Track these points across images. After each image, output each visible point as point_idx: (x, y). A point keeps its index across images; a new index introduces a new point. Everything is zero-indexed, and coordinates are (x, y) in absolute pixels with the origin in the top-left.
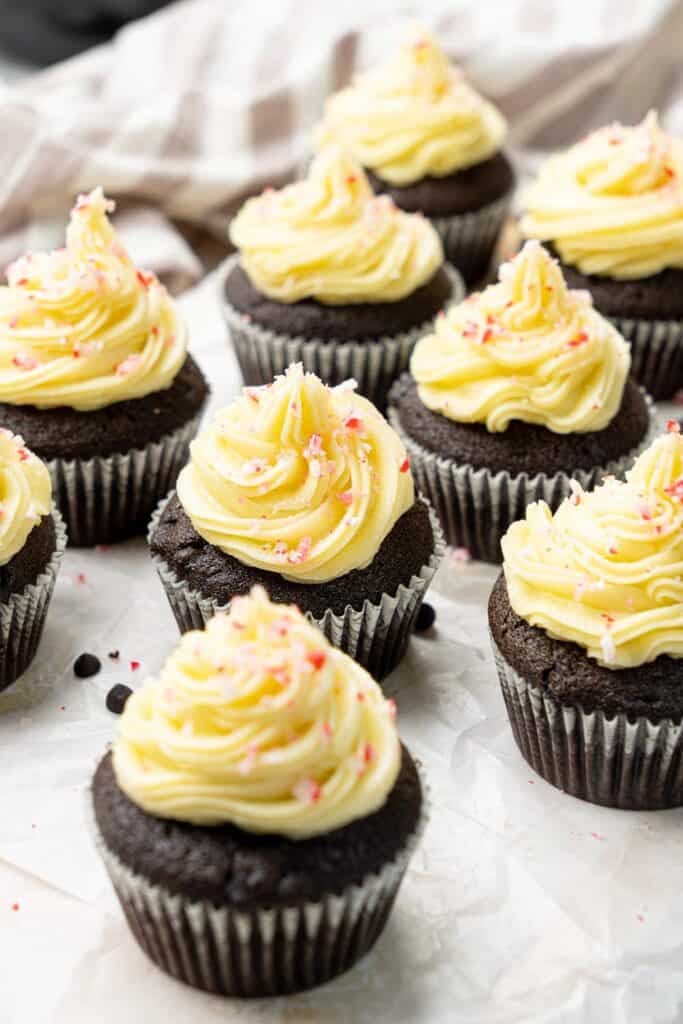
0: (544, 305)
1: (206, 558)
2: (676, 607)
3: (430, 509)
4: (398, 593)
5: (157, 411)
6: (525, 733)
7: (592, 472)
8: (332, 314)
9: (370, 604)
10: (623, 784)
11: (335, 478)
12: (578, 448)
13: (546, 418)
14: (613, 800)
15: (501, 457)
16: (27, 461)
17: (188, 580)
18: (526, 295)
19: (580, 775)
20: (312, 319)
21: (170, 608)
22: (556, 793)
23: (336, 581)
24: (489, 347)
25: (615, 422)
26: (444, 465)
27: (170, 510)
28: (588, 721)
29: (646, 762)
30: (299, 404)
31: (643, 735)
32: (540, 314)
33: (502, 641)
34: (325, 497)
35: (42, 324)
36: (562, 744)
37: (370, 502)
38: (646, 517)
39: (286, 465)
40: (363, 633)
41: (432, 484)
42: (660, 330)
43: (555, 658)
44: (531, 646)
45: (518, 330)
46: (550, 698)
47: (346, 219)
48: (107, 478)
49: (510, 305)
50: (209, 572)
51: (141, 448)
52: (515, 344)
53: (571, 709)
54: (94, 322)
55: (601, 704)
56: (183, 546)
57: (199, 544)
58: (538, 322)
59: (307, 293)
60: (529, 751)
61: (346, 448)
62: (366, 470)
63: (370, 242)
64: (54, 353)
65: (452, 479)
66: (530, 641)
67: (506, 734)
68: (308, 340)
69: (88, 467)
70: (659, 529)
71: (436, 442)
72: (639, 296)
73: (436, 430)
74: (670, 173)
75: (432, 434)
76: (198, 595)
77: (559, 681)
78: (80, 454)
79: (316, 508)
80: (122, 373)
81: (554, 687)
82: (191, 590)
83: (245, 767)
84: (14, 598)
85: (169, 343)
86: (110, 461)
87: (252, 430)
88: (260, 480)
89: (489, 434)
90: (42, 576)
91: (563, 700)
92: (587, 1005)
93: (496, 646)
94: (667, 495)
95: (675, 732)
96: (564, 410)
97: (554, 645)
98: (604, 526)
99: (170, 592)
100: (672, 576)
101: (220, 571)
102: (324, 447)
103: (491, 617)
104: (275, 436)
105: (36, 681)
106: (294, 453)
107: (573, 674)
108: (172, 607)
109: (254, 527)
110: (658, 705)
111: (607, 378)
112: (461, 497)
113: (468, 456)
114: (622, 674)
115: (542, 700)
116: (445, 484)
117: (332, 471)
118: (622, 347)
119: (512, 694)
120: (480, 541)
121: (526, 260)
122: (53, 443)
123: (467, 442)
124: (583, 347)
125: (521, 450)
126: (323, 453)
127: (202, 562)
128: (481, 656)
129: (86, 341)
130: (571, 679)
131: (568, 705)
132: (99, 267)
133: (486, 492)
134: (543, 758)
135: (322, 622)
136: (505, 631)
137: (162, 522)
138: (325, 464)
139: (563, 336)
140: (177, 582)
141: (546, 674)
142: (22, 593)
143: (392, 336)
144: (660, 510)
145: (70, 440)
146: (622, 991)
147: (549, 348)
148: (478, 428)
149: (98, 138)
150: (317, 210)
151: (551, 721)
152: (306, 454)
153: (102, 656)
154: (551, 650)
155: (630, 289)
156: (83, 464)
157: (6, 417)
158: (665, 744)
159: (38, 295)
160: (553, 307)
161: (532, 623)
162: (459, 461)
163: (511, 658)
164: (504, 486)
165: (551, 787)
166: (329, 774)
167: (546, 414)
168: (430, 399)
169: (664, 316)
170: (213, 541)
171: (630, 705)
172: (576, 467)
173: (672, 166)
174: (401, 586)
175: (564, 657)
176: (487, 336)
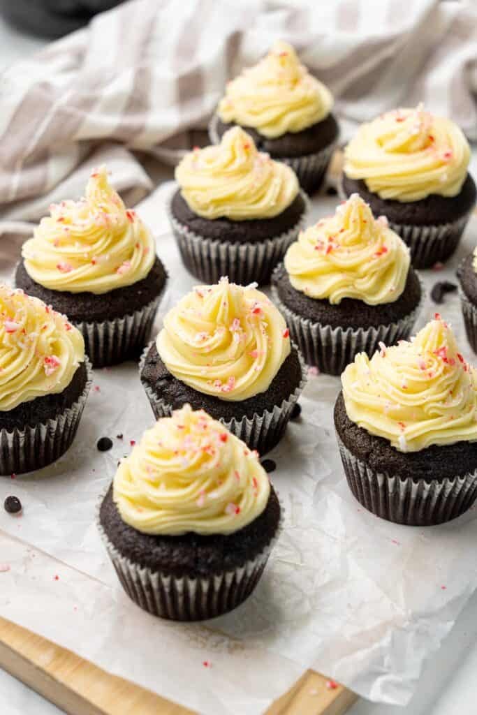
0: (362, 230)
1: (174, 386)
2: (439, 418)
3: (299, 352)
4: (283, 405)
5: (140, 292)
6: (355, 483)
7: (389, 326)
8: (236, 226)
9: (267, 412)
10: (410, 512)
11: (247, 343)
12: (382, 313)
13: (363, 296)
14: (404, 521)
15: (337, 319)
16: (70, 331)
17: (165, 399)
18: (351, 224)
19: (386, 508)
20: (224, 229)
21: (152, 412)
22: (372, 516)
23: (248, 400)
24: (330, 256)
25: (402, 297)
26: (305, 323)
27: (152, 356)
28: (391, 481)
29: (423, 502)
30: (227, 303)
31: (421, 488)
32: (360, 235)
33: (343, 435)
34: (242, 354)
35: (73, 244)
36: (376, 491)
37: (268, 356)
38: (423, 368)
39: (219, 336)
40: (263, 427)
41: (298, 332)
42: (426, 231)
43: (372, 446)
44: (359, 439)
45: (348, 246)
46: (370, 468)
47: (244, 171)
48: (111, 332)
49: (342, 231)
50: (177, 395)
51: (131, 315)
52: (346, 254)
53: (382, 474)
54: (104, 243)
55: (398, 472)
56: (161, 379)
57: (170, 378)
58: (359, 241)
59: (221, 214)
60: (357, 492)
61: (253, 325)
62: (265, 337)
63: (258, 185)
64: (81, 262)
65: (309, 330)
66: (358, 436)
67: (343, 481)
68: (223, 242)
69: (101, 327)
70: (430, 375)
71: (300, 309)
72: (414, 211)
73: (300, 302)
74: (431, 138)
75: (298, 304)
76: (171, 408)
77: (375, 459)
78: (97, 319)
79: (237, 360)
80: (121, 273)
81: (372, 462)
82: (165, 405)
83: (200, 503)
84: (67, 411)
85: (146, 251)
86: (113, 323)
87: (200, 314)
88: (206, 343)
89: (330, 305)
90: (81, 397)
91: (377, 469)
92: (393, 642)
93: (339, 436)
94: (434, 355)
95: (439, 487)
96: (373, 292)
97: (372, 439)
98: (399, 372)
99: (153, 404)
100: (438, 402)
101: (183, 394)
102: (241, 326)
103: (335, 420)
104: (213, 317)
105: (76, 453)
106: (224, 328)
107: (383, 455)
108: (154, 411)
109: (203, 371)
110: (429, 472)
111: (398, 273)
112: (315, 340)
113: (318, 318)
114: (410, 456)
115: (365, 468)
116: (305, 333)
117: (246, 338)
118: (406, 251)
119: (348, 463)
120: (325, 364)
121: (351, 206)
122: (81, 313)
123: (318, 310)
124: (384, 255)
125: (349, 314)
126: (240, 329)
127: (172, 388)
128: (328, 434)
129: (98, 255)
130: (381, 458)
131: (380, 473)
132: (106, 211)
133: (329, 337)
134: (365, 498)
135: (241, 423)
136: (344, 430)
137: (147, 363)
138: (242, 335)
139: (372, 249)
140: (158, 399)
141: (367, 455)
142: (70, 408)
143: (271, 239)
144: (430, 363)
145: (90, 312)
146: (412, 634)
147: (365, 256)
148: (324, 301)
149: (88, 104)
150: (227, 166)
151: (370, 479)
152: (231, 329)
153: (113, 437)
154: (370, 441)
155: (408, 207)
156: (98, 325)
157: (53, 298)
158: (433, 492)
159: (70, 227)
160: (367, 232)
161: (359, 426)
162: (314, 321)
163: (348, 445)
164: (339, 335)
165: (369, 512)
166: (240, 498)
167: (364, 294)
168: (297, 284)
169: (428, 223)
170: (178, 377)
171: (415, 473)
172: (380, 324)
173: (433, 133)
174: (284, 401)
175: (377, 445)
176: (330, 250)
